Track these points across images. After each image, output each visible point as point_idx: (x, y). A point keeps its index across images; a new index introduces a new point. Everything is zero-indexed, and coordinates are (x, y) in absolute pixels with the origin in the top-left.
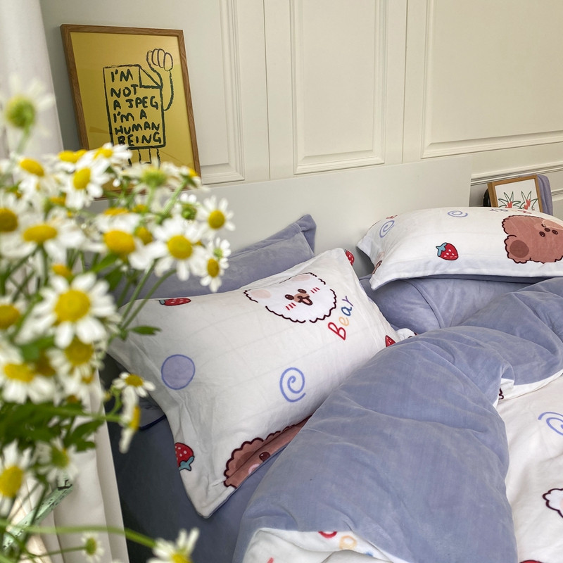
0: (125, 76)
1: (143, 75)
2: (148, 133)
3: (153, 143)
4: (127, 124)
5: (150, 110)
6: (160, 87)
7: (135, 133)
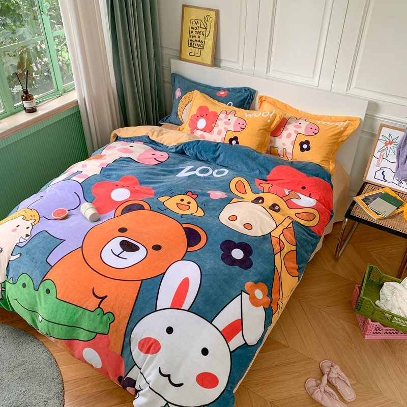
0: (196, 23)
1: (202, 24)
2: (199, 43)
3: (200, 47)
4: (194, 39)
5: (201, 36)
6: (206, 29)
7: (195, 42)
